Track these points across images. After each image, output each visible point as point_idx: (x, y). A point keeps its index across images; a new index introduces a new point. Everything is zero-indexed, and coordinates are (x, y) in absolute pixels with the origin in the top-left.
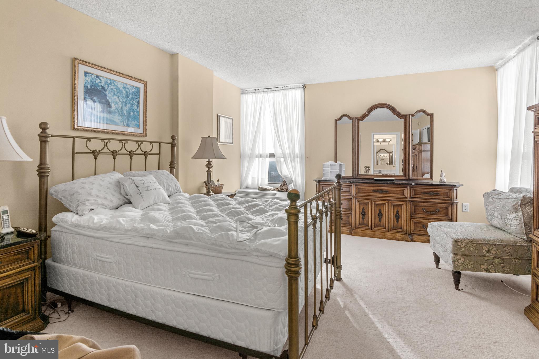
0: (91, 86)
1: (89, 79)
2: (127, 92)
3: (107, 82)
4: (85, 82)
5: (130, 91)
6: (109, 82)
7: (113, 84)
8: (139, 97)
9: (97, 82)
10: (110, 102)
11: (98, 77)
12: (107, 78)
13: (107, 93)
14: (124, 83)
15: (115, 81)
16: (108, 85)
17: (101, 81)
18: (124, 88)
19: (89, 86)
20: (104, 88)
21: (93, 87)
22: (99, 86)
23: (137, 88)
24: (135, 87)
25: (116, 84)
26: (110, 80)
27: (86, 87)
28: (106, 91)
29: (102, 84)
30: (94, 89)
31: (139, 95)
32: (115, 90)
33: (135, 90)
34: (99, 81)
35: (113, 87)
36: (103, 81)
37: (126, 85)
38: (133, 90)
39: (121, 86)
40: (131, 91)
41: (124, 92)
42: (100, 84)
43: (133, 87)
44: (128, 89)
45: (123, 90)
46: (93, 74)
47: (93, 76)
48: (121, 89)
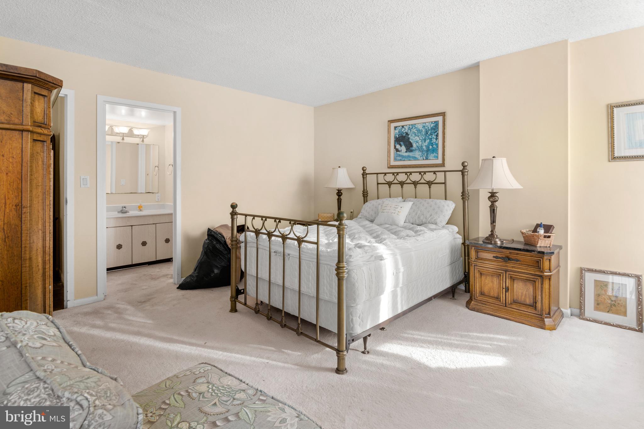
0: (399, 135)
1: (397, 131)
2: (426, 129)
3: (410, 128)
4: (395, 134)
5: (428, 128)
6: (411, 127)
7: (414, 128)
8: (438, 130)
9: (402, 131)
10: (412, 142)
11: (403, 127)
12: (409, 125)
13: (410, 136)
14: (423, 123)
15: (415, 124)
16: (410, 130)
17: (405, 129)
18: (424, 127)
19: (397, 136)
20: (408, 133)
21: (400, 136)
22: (404, 133)
23: (435, 122)
24: (433, 122)
25: (416, 126)
26: (412, 125)
27: (395, 137)
28: (409, 135)
29: (406, 131)
30: (401, 136)
31: (438, 128)
32: (416, 132)
33: (434, 125)
34: (404, 129)
35: (414, 130)
36: (407, 128)
37: (425, 124)
38: (432, 126)
39: (420, 127)
40: (430, 127)
41: (424, 130)
42: (404, 132)
43: (432, 122)
44: (427, 126)
45: (422, 129)
46: (399, 126)
47: (400, 128)
48: (420, 129)
